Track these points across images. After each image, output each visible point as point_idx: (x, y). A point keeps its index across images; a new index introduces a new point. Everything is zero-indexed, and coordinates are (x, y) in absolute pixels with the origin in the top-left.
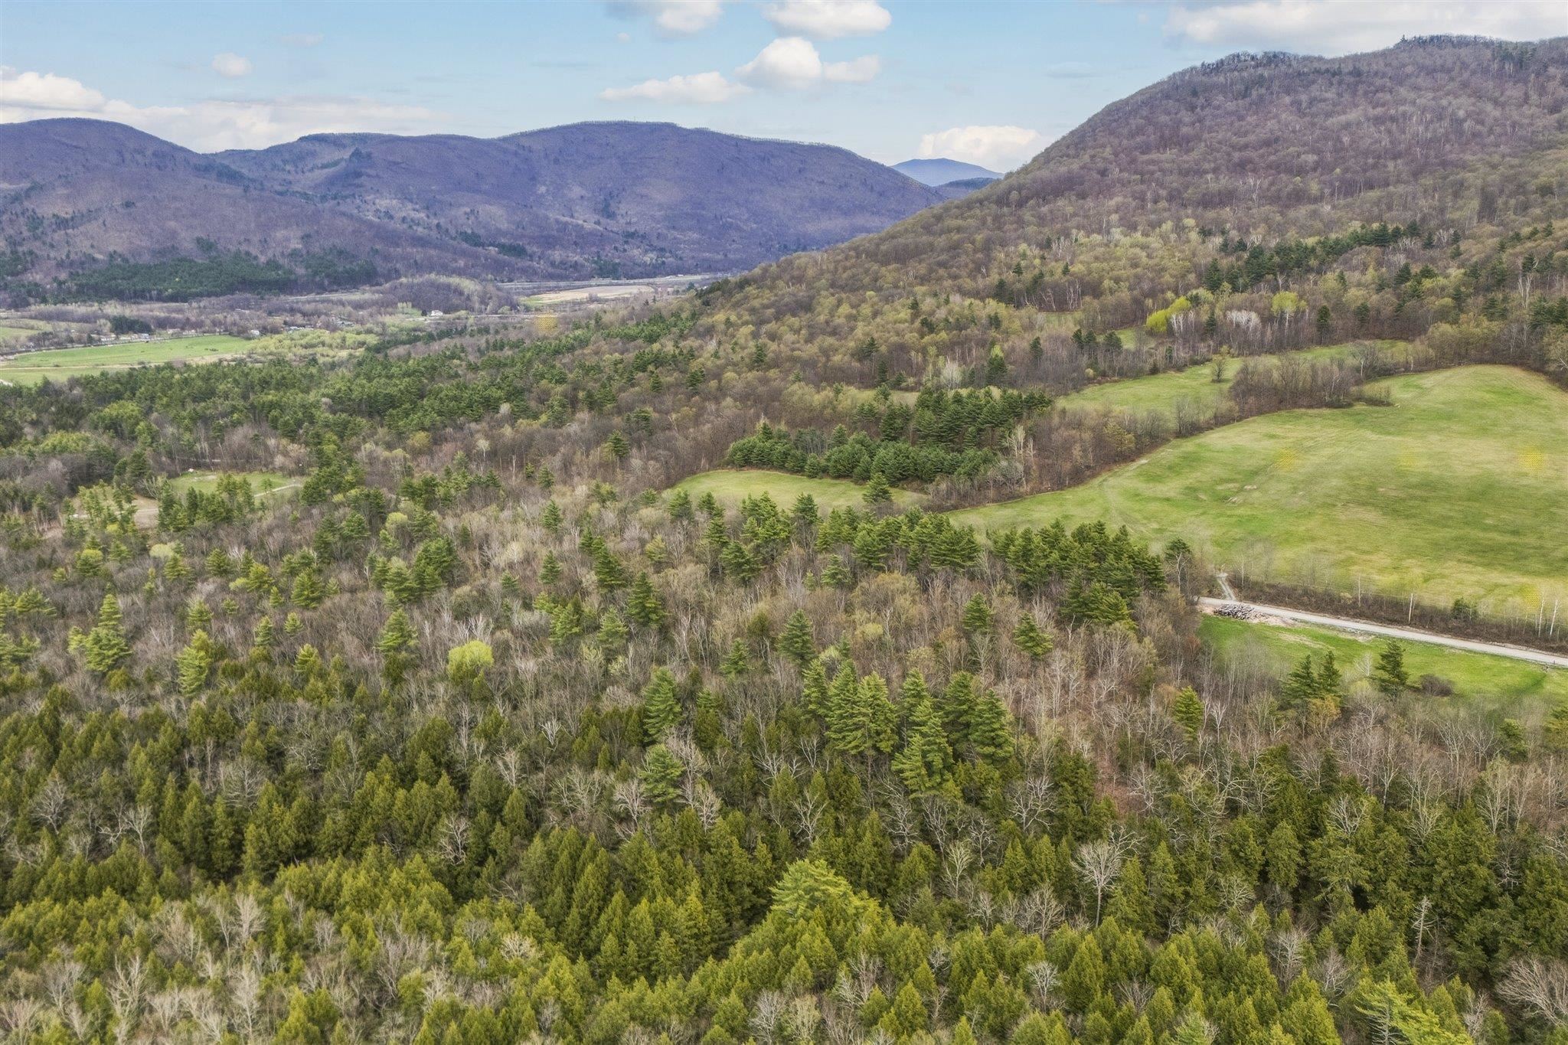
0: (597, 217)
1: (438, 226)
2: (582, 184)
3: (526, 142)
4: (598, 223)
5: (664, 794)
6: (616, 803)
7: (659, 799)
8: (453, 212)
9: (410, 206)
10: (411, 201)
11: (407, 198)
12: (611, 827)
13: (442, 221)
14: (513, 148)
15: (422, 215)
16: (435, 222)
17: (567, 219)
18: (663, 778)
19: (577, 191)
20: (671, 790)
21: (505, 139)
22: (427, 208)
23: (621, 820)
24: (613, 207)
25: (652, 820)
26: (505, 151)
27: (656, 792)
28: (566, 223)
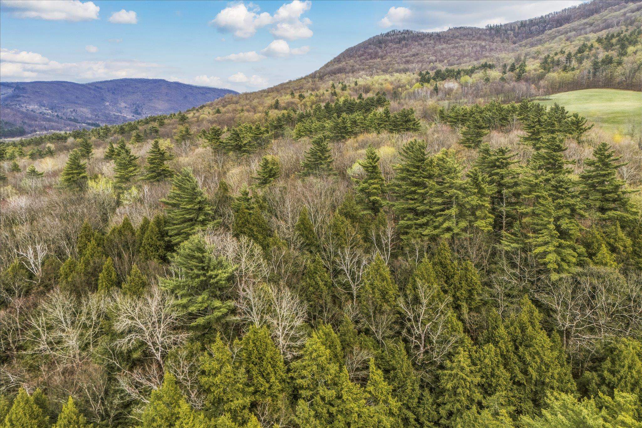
0: (132, 114)
1: (57, 116)
2: (125, 102)
3: (100, 85)
4: (133, 116)
5: (204, 312)
6: (122, 335)
7: (201, 321)
8: (65, 110)
9: (43, 108)
10: (44, 106)
11: (42, 105)
12: (111, 379)
13: (60, 114)
14: (93, 88)
15: (50, 111)
16: (56, 114)
17: (120, 114)
18: (204, 286)
19: (123, 105)
20: (217, 303)
21: (89, 84)
22: (52, 109)
23: (133, 364)
24: (139, 111)
25: (191, 355)
26: (90, 89)
27: (193, 309)
28: (118, 115)
